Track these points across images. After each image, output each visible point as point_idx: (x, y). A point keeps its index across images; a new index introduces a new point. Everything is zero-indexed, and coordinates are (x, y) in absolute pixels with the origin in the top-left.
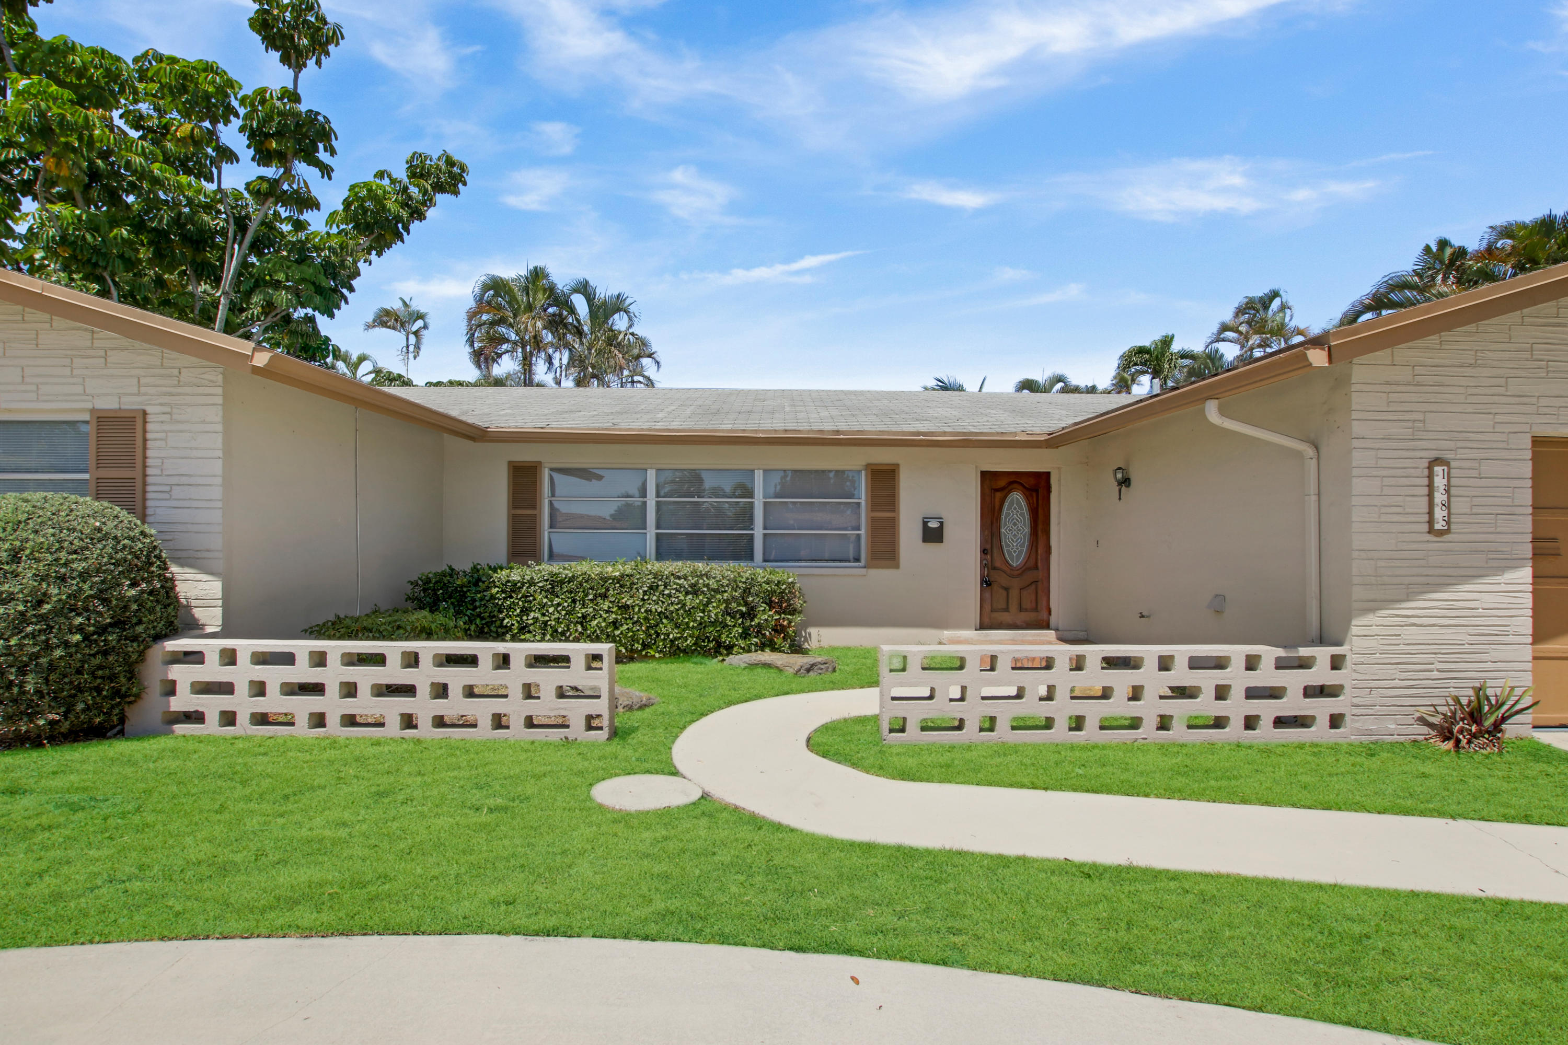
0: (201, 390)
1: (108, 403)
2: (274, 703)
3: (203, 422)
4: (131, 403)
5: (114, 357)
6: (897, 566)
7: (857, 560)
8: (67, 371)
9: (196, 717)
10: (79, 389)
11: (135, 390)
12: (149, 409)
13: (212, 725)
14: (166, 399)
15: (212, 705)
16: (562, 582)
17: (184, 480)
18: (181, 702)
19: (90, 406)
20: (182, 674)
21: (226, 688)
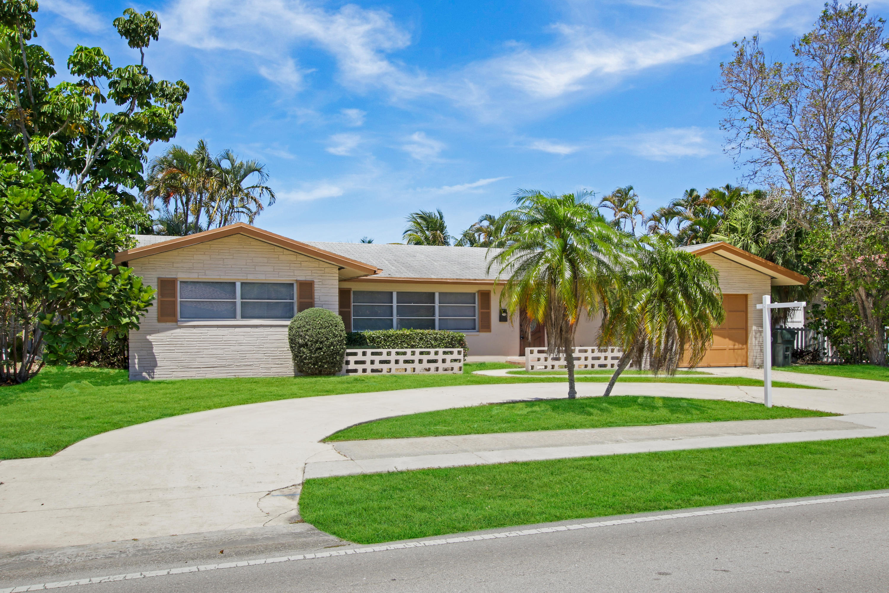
0: (332, 275)
1: (302, 278)
2: (377, 366)
3: (332, 285)
4: (309, 278)
5: (304, 264)
6: (490, 331)
7: (474, 329)
8: (288, 268)
9: (355, 371)
10: (292, 274)
11: (310, 274)
12: (315, 280)
13: (360, 372)
14: (320, 277)
15: (360, 367)
16: (389, 337)
17: (327, 303)
18: (352, 366)
19: (296, 279)
20: (352, 359)
21: (363, 362)
